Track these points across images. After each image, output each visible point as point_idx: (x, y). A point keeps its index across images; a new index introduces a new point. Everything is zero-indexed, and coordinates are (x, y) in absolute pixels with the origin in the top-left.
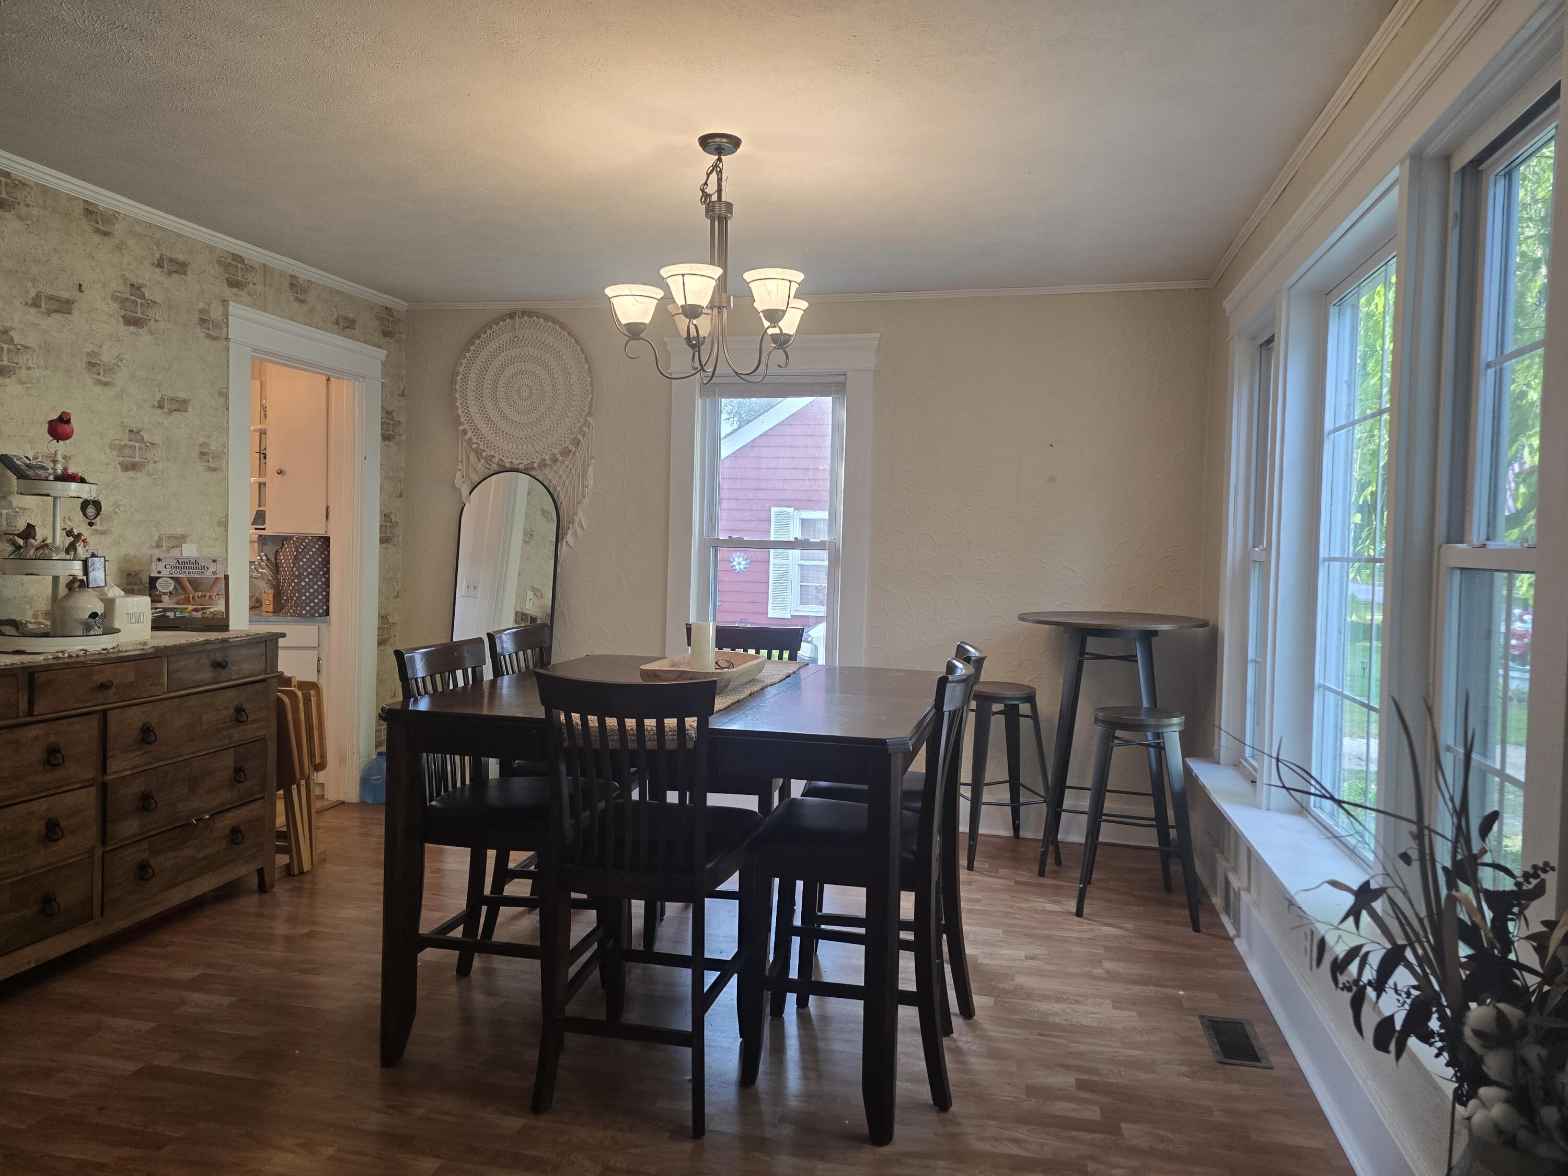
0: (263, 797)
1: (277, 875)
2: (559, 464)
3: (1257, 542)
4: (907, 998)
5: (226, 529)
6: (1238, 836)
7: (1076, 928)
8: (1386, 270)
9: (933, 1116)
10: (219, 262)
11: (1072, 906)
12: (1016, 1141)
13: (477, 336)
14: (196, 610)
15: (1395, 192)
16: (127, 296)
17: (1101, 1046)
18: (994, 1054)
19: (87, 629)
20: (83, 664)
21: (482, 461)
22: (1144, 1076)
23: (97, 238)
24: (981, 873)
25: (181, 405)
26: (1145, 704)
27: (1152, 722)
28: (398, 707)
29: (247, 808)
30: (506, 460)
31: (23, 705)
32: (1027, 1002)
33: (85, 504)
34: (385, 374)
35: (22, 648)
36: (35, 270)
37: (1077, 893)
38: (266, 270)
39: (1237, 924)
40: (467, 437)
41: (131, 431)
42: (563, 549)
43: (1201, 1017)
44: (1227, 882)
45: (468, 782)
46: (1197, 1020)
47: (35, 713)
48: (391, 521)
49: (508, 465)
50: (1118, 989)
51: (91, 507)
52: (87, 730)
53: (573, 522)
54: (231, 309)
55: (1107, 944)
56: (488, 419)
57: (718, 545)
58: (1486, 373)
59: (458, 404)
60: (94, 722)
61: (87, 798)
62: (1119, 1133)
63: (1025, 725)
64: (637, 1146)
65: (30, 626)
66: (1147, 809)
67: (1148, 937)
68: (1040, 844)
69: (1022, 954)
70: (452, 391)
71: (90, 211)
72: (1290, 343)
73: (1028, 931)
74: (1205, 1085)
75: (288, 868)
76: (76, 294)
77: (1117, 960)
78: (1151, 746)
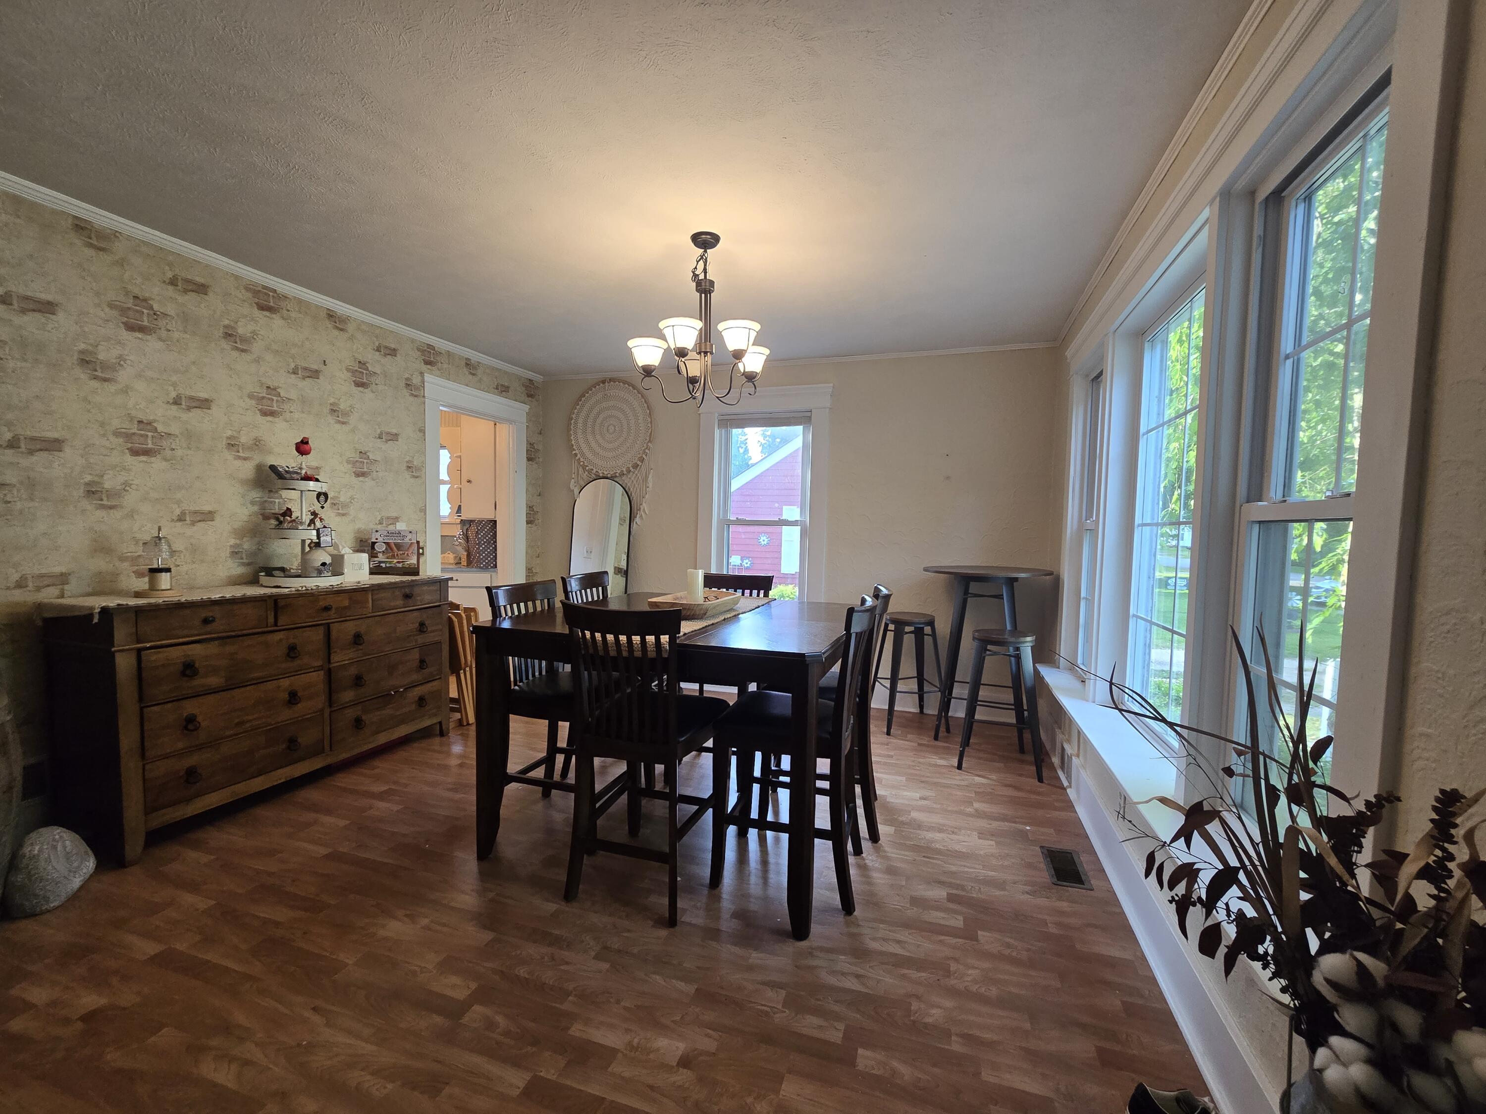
0: (440, 678)
1: (452, 725)
2: (631, 473)
3: (1089, 515)
4: (822, 834)
5: (425, 514)
6: (1071, 721)
7: (957, 777)
8: (1191, 306)
9: (841, 918)
10: (418, 350)
11: (955, 762)
12: (899, 942)
13: (583, 395)
14: (398, 562)
15: (1205, 232)
16: (356, 368)
17: (968, 867)
18: (891, 871)
19: (319, 573)
20: (312, 595)
21: (586, 473)
22: (998, 893)
23: (336, 332)
24: (895, 737)
25: (394, 437)
26: (1009, 627)
27: (1012, 640)
28: (489, 625)
29: (430, 685)
30: (600, 472)
31: (271, 620)
32: (918, 831)
33: (319, 495)
34: (529, 421)
35: (279, 585)
36: (293, 351)
37: (958, 752)
38: (449, 354)
39: (1069, 778)
40: (577, 458)
41: (361, 452)
42: (634, 526)
43: (1042, 847)
44: (1063, 749)
45: (544, 673)
46: (1038, 849)
47: (279, 624)
48: (533, 511)
49: (601, 475)
50: (983, 824)
51: (322, 496)
52: (316, 636)
53: (640, 510)
54: (426, 378)
55: (978, 790)
56: (591, 448)
57: (729, 523)
58: (1285, 363)
59: (572, 438)
60: (321, 631)
61: (317, 678)
62: (975, 938)
63: (928, 640)
64: (629, 931)
65: (292, 571)
66: (1009, 697)
67: (1006, 786)
68: (936, 718)
69: (918, 795)
70: (569, 430)
71: (331, 315)
72: (1115, 370)
73: (923, 779)
74: (1042, 901)
75: (460, 721)
76: (322, 367)
77: (983, 802)
78: (1012, 656)
